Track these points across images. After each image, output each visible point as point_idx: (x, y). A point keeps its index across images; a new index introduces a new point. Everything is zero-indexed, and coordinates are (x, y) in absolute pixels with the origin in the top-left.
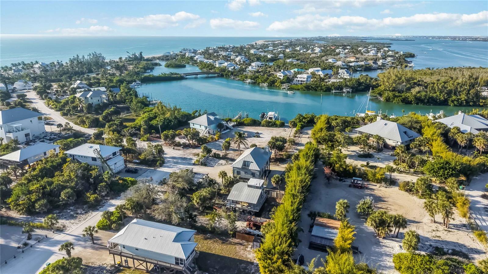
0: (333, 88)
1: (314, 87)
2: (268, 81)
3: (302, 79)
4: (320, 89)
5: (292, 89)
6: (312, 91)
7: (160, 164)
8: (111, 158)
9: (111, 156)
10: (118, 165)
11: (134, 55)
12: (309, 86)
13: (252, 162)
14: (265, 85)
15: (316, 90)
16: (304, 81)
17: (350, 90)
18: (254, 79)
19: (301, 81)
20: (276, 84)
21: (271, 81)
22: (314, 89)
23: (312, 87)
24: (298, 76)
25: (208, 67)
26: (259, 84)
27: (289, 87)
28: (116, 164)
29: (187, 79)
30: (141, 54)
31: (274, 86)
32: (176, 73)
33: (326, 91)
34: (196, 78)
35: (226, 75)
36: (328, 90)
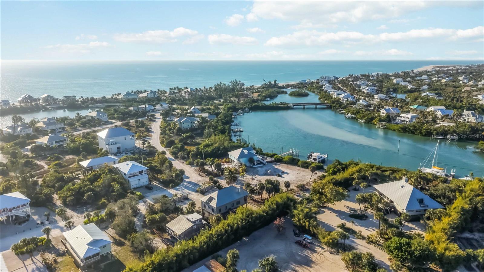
0: (434, 133)
1: (412, 129)
2: (366, 118)
3: (406, 119)
4: (418, 133)
5: (388, 129)
6: (409, 133)
7: (172, 186)
8: (137, 175)
9: (138, 174)
10: (142, 181)
11: (270, 82)
12: (407, 128)
13: (215, 199)
14: (363, 121)
15: (414, 133)
16: (407, 121)
17: (456, 137)
18: (355, 114)
19: (404, 121)
20: (374, 121)
21: (369, 118)
22: (412, 132)
23: (410, 129)
24: (402, 115)
25: (325, 97)
26: (357, 120)
27: (385, 126)
28: (139, 180)
29: (293, 109)
30: (275, 82)
31: (371, 123)
32: (285, 103)
33: (425, 135)
34: (304, 108)
35: (334, 106)
36: (429, 134)
